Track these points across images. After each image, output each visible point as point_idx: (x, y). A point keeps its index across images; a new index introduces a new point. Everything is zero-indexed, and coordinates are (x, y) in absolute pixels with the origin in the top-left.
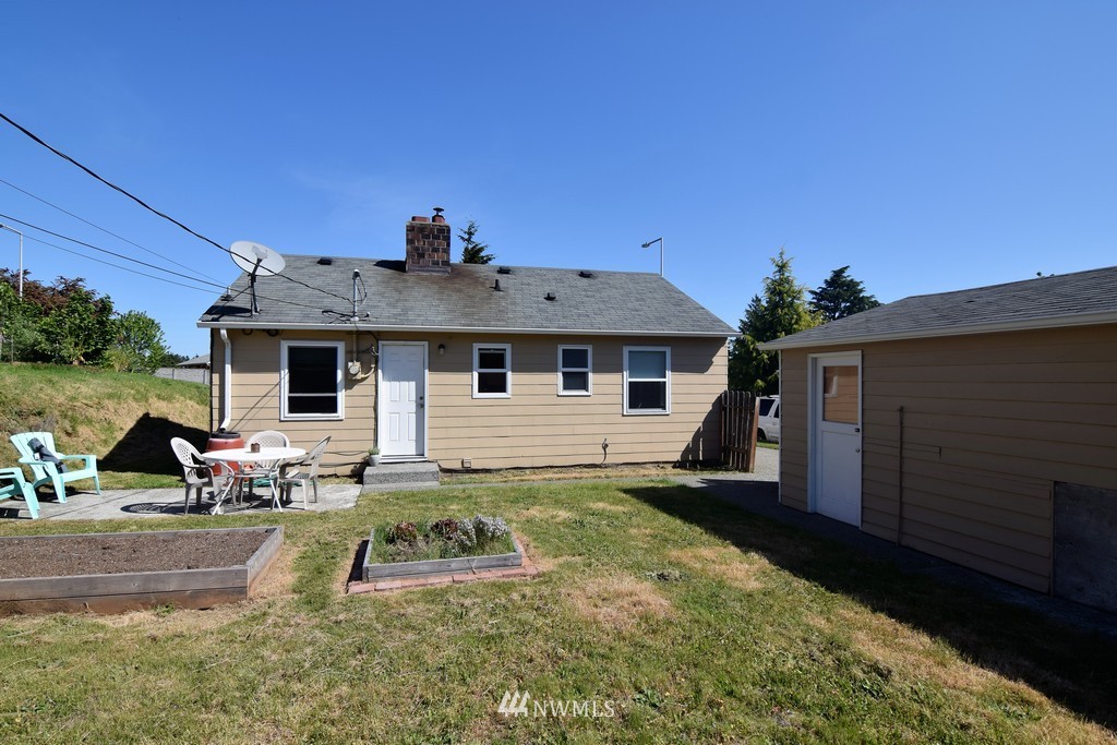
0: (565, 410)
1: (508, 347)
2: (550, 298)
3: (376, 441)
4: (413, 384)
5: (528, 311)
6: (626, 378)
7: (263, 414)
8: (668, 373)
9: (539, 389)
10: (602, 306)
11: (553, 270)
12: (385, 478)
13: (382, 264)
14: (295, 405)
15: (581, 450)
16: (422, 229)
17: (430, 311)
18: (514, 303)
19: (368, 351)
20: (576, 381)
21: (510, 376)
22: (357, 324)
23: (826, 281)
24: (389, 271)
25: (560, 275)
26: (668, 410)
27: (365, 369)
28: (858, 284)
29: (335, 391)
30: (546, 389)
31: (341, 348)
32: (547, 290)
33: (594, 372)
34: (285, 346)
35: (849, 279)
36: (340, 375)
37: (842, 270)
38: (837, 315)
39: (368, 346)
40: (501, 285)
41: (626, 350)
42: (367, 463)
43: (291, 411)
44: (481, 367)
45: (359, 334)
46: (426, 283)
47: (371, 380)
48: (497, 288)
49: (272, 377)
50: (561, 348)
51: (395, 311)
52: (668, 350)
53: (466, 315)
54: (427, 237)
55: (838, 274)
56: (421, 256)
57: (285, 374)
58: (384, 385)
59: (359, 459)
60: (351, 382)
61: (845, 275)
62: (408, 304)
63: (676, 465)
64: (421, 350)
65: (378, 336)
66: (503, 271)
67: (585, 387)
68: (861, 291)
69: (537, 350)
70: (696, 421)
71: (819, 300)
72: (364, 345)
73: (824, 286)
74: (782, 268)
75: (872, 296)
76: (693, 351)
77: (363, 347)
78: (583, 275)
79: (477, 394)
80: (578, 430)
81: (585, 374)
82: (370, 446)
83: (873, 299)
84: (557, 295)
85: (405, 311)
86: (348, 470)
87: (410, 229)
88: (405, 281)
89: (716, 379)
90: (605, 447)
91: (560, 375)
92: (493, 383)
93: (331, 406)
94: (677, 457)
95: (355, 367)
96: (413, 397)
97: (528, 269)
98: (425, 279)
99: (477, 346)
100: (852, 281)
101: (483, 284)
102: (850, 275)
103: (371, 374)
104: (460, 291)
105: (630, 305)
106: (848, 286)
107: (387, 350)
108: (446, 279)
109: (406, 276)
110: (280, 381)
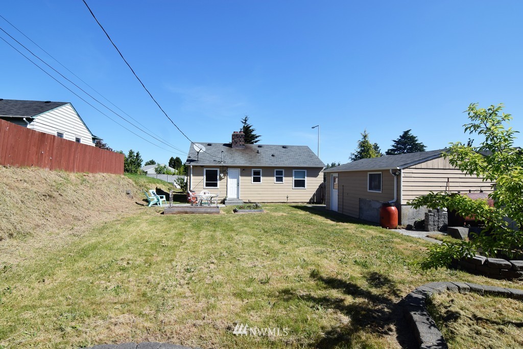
0: (277, 187)
1: (261, 170)
2: (273, 156)
3: (227, 194)
4: (236, 180)
5: (267, 160)
6: (294, 179)
7: (200, 187)
8: (306, 177)
9: (269, 181)
10: (288, 158)
11: (275, 146)
12: (230, 203)
13: (225, 145)
14: (207, 185)
15: (281, 198)
16: (237, 135)
17: (240, 160)
18: (263, 157)
19: (225, 171)
20: (279, 179)
21: (262, 178)
22: (222, 164)
23: (400, 136)
24: (227, 147)
25: (276, 147)
26: (306, 188)
27: (224, 175)
28: (415, 138)
29: (217, 181)
30: (271, 181)
31: (218, 170)
32: (272, 153)
33: (285, 177)
34: (205, 170)
35: (411, 135)
36: (218, 177)
37: (408, 131)
38: (405, 151)
39: (225, 170)
40: (259, 152)
41: (294, 171)
42: (225, 200)
43: (206, 186)
44: (254, 175)
45: (223, 166)
46: (238, 151)
47: (226, 178)
48: (258, 152)
49: (202, 177)
50: (275, 170)
51: (232, 160)
52: (306, 171)
53: (250, 161)
54: (238, 137)
55: (406, 133)
56: (236, 143)
57: (205, 176)
58: (229, 180)
59: (223, 199)
60: (221, 179)
61: (409, 133)
62: (235, 158)
63: (308, 203)
64: (239, 171)
65: (227, 167)
66: (260, 146)
67: (282, 181)
68: (416, 141)
69: (269, 171)
70: (314, 191)
71: (397, 144)
72: (224, 169)
73: (400, 138)
74: (365, 137)
75: (422, 143)
76: (313, 171)
77: (224, 170)
78: (284, 147)
79: (253, 182)
80: (280, 192)
81: (282, 177)
82: (225, 195)
83: (422, 144)
84: (275, 155)
85: (234, 160)
86: (220, 201)
87: (233, 135)
88: (232, 151)
89: (320, 179)
90: (287, 197)
91: (275, 178)
92: (257, 180)
93: (216, 185)
94: (308, 201)
95: (222, 175)
96: (236, 183)
97: (267, 145)
98: (237, 150)
99: (253, 170)
100: (412, 136)
101: (254, 152)
102: (411, 133)
103: (226, 177)
104: (247, 154)
105: (296, 157)
106: (410, 138)
107: (230, 171)
108: (244, 150)
109: (232, 149)
110: (203, 178)
